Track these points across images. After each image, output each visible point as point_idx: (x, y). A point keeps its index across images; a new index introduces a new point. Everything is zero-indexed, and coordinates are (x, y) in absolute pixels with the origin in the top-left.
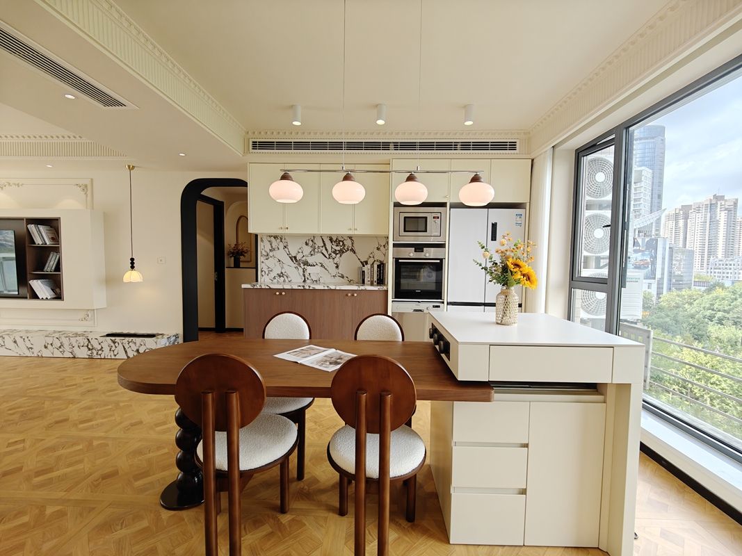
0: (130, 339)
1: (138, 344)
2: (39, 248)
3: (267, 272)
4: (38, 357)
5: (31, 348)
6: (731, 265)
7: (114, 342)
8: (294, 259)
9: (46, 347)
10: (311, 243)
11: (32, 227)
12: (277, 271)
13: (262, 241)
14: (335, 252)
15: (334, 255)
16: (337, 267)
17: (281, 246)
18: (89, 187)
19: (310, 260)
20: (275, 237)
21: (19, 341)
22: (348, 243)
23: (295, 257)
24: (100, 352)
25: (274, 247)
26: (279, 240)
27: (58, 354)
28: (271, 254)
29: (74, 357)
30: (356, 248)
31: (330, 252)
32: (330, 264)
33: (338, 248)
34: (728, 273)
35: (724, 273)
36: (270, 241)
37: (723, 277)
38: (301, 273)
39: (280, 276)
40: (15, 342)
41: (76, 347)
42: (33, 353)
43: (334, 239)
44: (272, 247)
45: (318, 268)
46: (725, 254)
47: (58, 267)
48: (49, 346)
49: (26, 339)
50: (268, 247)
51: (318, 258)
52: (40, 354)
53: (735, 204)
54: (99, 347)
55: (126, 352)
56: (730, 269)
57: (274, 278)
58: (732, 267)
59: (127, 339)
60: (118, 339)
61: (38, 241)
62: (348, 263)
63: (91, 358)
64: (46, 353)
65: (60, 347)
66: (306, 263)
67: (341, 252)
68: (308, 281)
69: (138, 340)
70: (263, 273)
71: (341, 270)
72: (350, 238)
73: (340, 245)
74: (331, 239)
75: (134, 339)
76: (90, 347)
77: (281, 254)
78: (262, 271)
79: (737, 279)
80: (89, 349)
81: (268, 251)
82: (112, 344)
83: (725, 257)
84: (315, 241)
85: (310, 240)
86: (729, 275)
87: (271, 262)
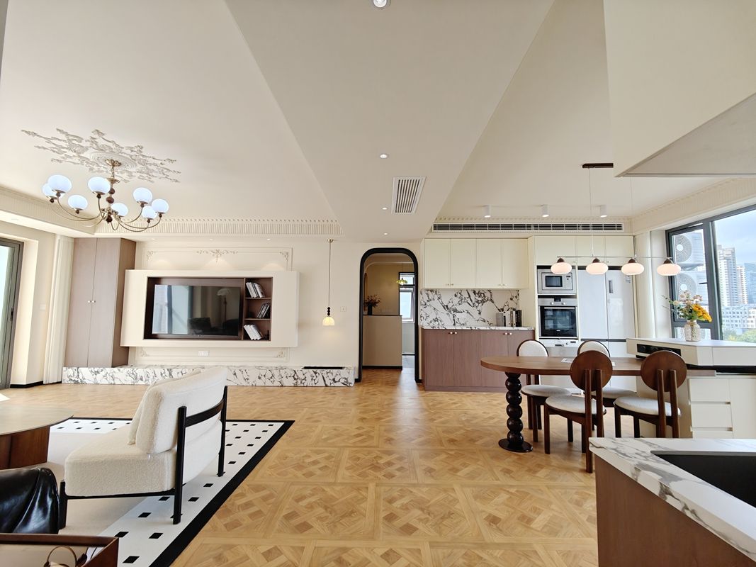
0: (328, 370)
1: (334, 374)
2: (254, 300)
3: (425, 318)
4: (253, 386)
5: (248, 379)
6: (738, 313)
7: (316, 373)
9: (259, 378)
10: (459, 295)
11: (249, 285)
12: (433, 316)
13: (421, 294)
14: (478, 302)
15: (477, 304)
16: (480, 313)
17: (436, 297)
18: (290, 254)
19: (459, 308)
20: (432, 291)
21: (238, 373)
22: (488, 295)
23: (447, 306)
24: (303, 381)
25: (430, 298)
26: (434, 293)
27: (269, 383)
28: (428, 304)
29: (282, 386)
30: (494, 300)
31: (474, 301)
32: (474, 311)
33: (480, 299)
34: (736, 321)
35: (732, 321)
36: (427, 294)
37: (732, 325)
38: (452, 318)
39: (435, 321)
40: (235, 374)
41: (285, 378)
42: (249, 383)
43: (477, 292)
45: (465, 314)
46: (731, 302)
47: (268, 315)
48: (263, 377)
49: (244, 372)
50: (426, 298)
51: (465, 306)
52: (254, 384)
53: (733, 253)
54: (303, 377)
55: (324, 381)
56: (738, 317)
57: (431, 322)
58: (739, 315)
59: (326, 370)
60: (318, 371)
61: (253, 295)
62: (488, 310)
63: (296, 386)
64: (259, 383)
65: (271, 378)
66: (456, 311)
67: (483, 302)
68: (457, 324)
69: (335, 371)
71: (483, 316)
72: (489, 291)
73: (482, 296)
74: (474, 292)
75: (331, 370)
76: (296, 377)
77: (436, 304)
78: (421, 317)
79: (746, 327)
80: (295, 379)
81: (426, 302)
82: (314, 375)
83: (731, 305)
84: (462, 293)
85: (458, 293)
86: (738, 323)
87: (428, 310)
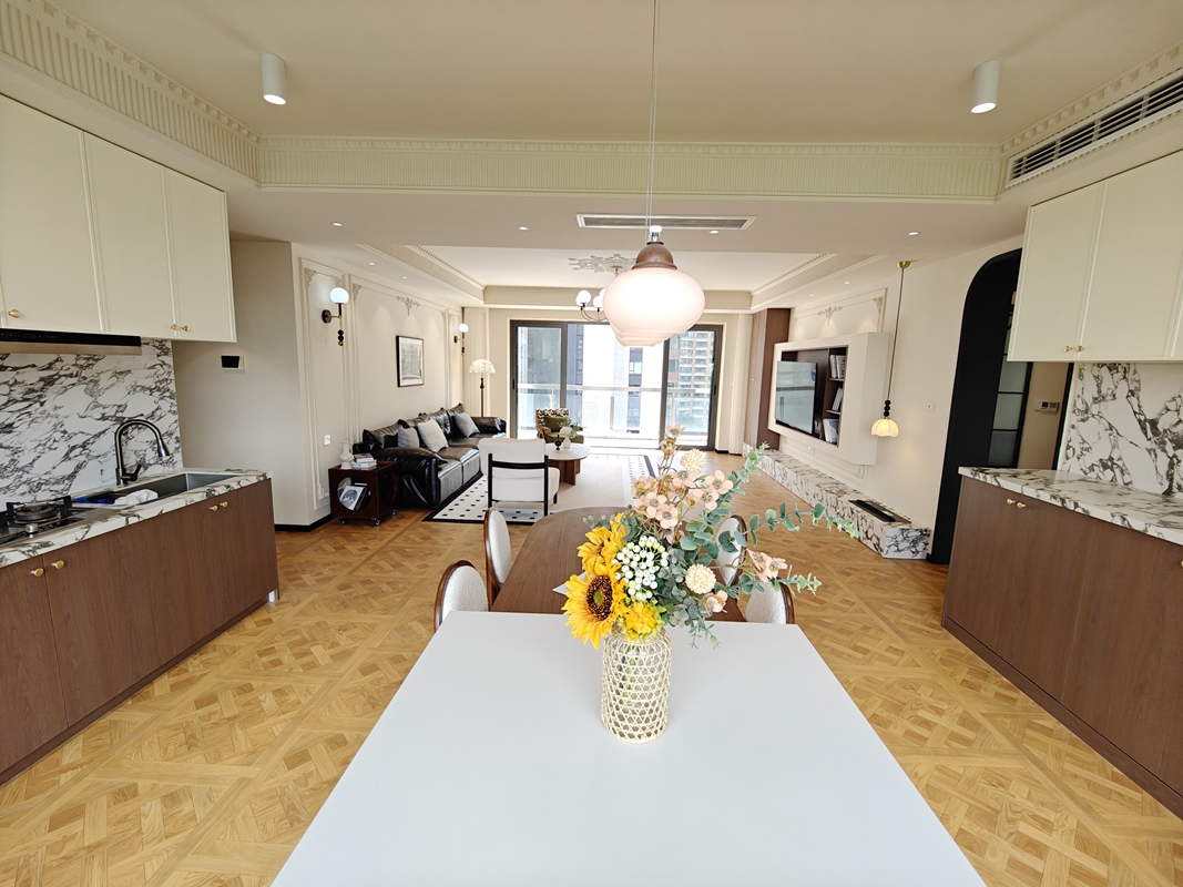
0: (864, 514)
1: (867, 525)
3: (1078, 452)
8: (1150, 426)
11: (832, 359)
12: (1101, 451)
17: (1123, 390)
18: (883, 300)
20: (1112, 367)
23: (1154, 423)
25: (1104, 391)
26: (1119, 376)
28: (1094, 409)
36: (1097, 378)
38: (1163, 468)
39: (1105, 467)
44: (1099, 391)
47: (840, 406)
50: (1091, 392)
57: (1092, 468)
68: (1175, 491)
69: (870, 518)
70: (1070, 452)
75: (868, 514)
77: (1119, 412)
78: (1068, 447)
81: (1090, 401)
87: (1091, 430)
